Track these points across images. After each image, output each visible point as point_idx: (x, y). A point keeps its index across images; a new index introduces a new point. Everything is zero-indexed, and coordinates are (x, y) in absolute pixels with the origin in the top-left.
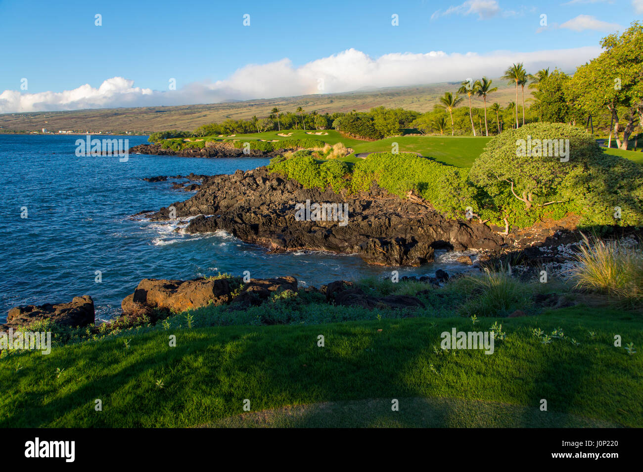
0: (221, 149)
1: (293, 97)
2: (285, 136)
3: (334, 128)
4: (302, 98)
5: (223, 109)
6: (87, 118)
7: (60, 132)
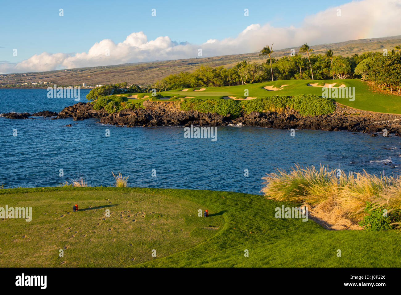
0: (159, 112)
1: (336, 43)
2: (275, 89)
3: (359, 77)
4: (347, 44)
5: (256, 59)
6: (124, 72)
7: (97, 86)
